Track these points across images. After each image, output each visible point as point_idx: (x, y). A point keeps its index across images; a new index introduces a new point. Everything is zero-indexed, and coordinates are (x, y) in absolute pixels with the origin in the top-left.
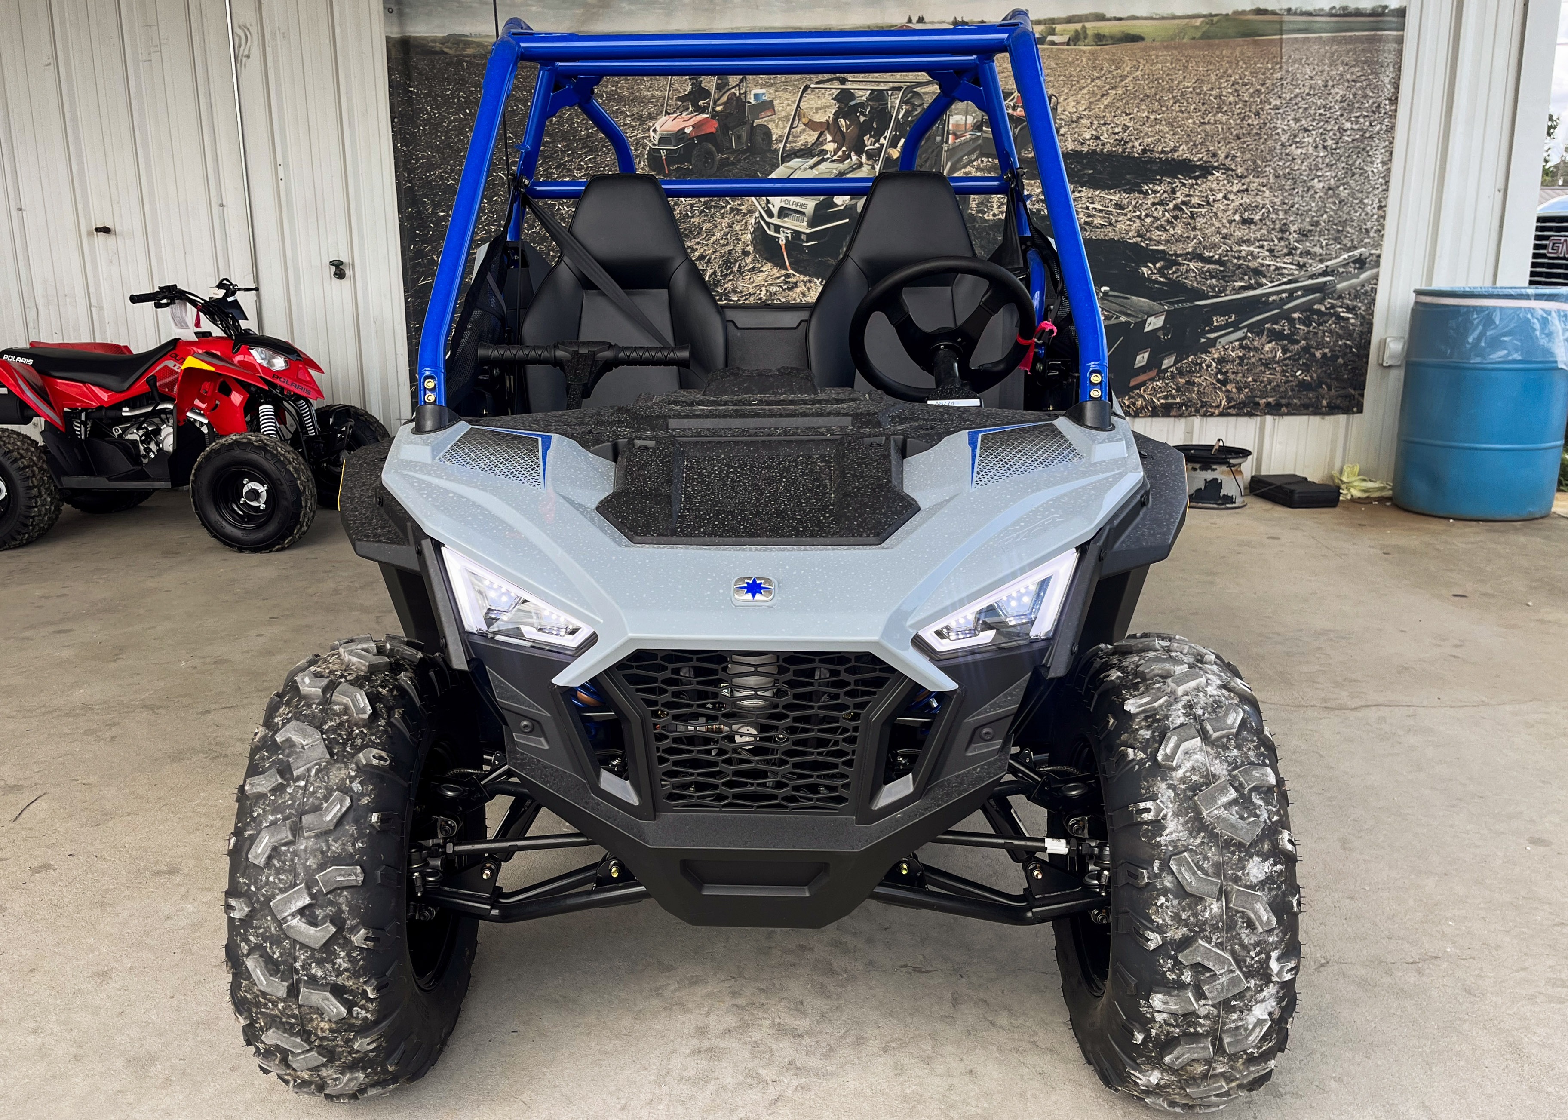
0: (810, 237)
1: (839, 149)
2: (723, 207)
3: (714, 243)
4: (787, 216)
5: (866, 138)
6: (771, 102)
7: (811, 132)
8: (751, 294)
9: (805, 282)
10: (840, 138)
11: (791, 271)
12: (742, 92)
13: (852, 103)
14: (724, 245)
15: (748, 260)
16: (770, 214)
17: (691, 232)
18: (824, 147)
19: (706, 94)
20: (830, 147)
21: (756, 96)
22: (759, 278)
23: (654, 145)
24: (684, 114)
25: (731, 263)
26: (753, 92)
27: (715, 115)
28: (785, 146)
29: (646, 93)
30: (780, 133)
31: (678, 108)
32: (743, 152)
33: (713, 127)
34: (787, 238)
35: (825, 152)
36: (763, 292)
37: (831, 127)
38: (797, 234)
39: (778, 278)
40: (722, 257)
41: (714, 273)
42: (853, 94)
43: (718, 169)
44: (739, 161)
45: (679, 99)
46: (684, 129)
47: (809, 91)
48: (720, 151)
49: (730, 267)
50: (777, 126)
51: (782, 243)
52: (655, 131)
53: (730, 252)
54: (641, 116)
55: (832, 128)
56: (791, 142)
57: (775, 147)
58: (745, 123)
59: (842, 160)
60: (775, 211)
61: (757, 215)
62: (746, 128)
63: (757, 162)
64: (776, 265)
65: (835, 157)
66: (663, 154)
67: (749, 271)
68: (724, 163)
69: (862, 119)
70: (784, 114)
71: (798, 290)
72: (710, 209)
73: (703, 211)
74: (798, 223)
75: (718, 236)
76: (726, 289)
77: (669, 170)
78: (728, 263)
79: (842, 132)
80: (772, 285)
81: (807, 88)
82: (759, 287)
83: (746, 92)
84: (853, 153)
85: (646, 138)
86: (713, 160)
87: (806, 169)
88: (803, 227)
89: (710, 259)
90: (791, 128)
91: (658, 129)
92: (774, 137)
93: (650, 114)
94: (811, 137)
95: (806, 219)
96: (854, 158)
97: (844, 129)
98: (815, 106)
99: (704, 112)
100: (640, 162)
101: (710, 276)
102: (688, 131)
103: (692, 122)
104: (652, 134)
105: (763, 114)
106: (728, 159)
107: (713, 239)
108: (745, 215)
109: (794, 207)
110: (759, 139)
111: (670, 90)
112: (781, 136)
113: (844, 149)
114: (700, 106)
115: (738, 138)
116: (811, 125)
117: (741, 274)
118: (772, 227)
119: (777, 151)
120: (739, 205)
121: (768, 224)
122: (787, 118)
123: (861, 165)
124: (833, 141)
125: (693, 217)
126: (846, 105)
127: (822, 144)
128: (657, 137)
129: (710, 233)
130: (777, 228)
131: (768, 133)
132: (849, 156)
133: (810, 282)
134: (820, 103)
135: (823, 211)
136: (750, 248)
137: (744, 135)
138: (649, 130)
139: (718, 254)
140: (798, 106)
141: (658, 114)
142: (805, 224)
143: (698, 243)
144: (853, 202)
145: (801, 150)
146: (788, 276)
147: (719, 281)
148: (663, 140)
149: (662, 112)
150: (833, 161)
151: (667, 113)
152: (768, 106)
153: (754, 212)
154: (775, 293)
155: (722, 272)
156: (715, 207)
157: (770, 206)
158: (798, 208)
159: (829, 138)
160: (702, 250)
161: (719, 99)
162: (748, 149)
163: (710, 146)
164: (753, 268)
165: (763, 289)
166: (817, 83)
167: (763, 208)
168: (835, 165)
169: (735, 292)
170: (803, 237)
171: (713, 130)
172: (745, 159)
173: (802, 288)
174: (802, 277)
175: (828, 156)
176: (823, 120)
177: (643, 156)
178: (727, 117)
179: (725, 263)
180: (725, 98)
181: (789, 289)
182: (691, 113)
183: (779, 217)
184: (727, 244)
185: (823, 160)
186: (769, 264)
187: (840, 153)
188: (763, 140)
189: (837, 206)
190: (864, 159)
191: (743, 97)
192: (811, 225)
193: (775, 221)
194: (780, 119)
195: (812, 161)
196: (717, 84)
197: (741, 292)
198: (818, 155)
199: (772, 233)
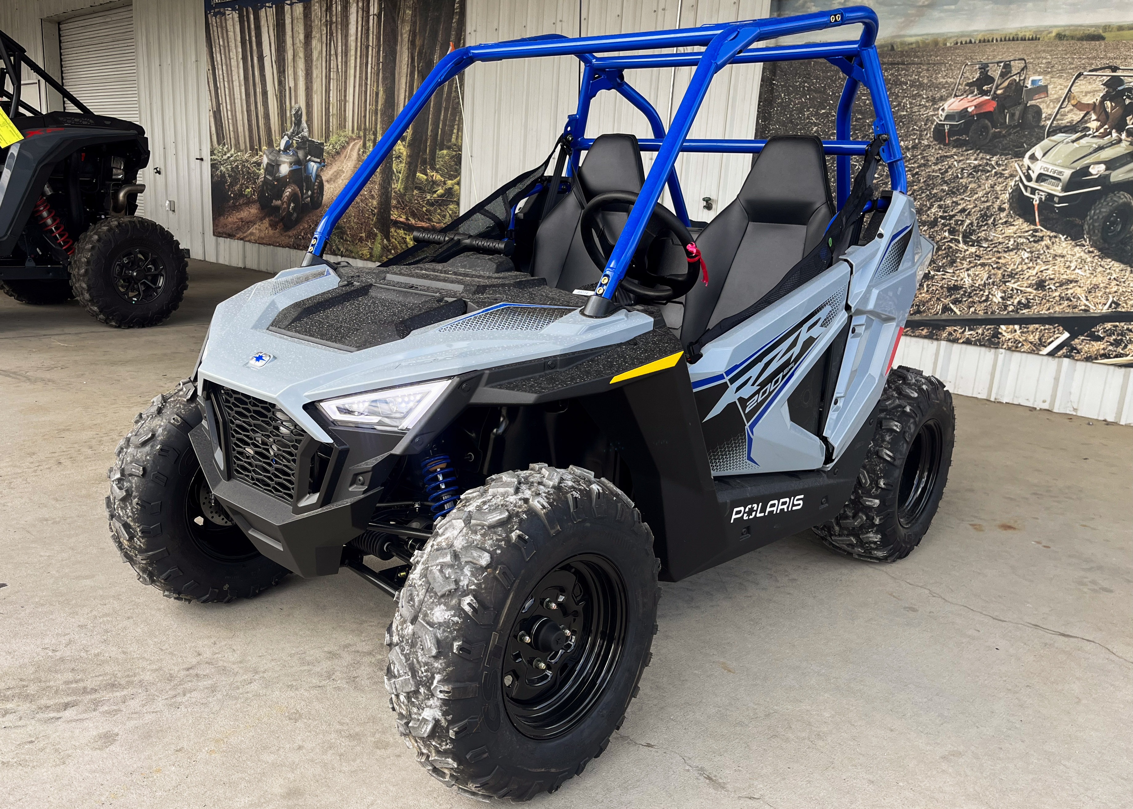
0: (1062, 199)
1: (1101, 126)
2: (989, 171)
3: (976, 200)
4: (1044, 181)
5: (1128, 118)
6: (1046, 87)
7: (1078, 112)
8: (1000, 243)
9: (1051, 238)
10: (1104, 117)
11: (1039, 227)
12: (1022, 78)
13: (1120, 88)
14: (984, 202)
15: (1003, 215)
16: (1029, 179)
17: (958, 190)
18: (1088, 125)
19: (991, 80)
20: (1093, 125)
21: (1033, 82)
22: (1010, 231)
23: (941, 121)
24: (970, 96)
25: (987, 216)
26: (1031, 79)
27: (995, 97)
28: (1052, 123)
29: (941, 80)
30: (1049, 112)
31: (965, 92)
32: (1015, 127)
33: (992, 106)
34: (1041, 199)
35: (1089, 129)
36: (1012, 242)
37: (1099, 108)
38: (1050, 197)
39: (1027, 232)
40: (980, 211)
41: (971, 224)
42: (1122, 80)
43: (990, 141)
44: (1010, 134)
45: (968, 84)
46: (967, 108)
47: (1082, 78)
48: (994, 126)
49: (986, 220)
50: (1048, 106)
51: (1036, 203)
52: (943, 110)
53: (988, 208)
54: (934, 98)
55: (1097, 109)
56: (1058, 120)
57: (1043, 123)
58: (1020, 104)
59: (1103, 136)
60: (1034, 176)
61: (1017, 178)
62: (1020, 108)
63: (1025, 136)
64: (1026, 220)
65: (1097, 134)
66: (947, 128)
67: (1002, 224)
68: (996, 136)
69: (1128, 101)
70: (1055, 96)
71: (1043, 243)
72: (977, 172)
73: (971, 174)
74: (1054, 188)
75: (980, 194)
76: (979, 237)
77: (949, 140)
78: (984, 217)
79: (1106, 112)
80: (1020, 237)
81: (1080, 75)
82: (1009, 238)
83: (1025, 78)
84: (1114, 131)
85: (934, 115)
86: (987, 133)
87: (1068, 143)
88: (1057, 191)
89: (970, 212)
90: (1060, 108)
91: (946, 108)
92: (1044, 116)
93: (942, 96)
94: (1076, 116)
95: (1061, 184)
96: (1115, 134)
97: (1109, 110)
98: (1086, 90)
99: (986, 95)
100: (927, 134)
101: (968, 226)
102: (970, 110)
103: (975, 103)
104: (940, 112)
105: (1037, 96)
106: (1000, 132)
107: (976, 196)
108: (1007, 178)
109: (1051, 174)
110: (1030, 117)
111: (961, 78)
112: (1050, 115)
113: (1106, 126)
114: (984, 90)
115: (1012, 116)
116: (1079, 106)
117: (994, 226)
118: (1029, 189)
119: (1044, 127)
120: (1003, 170)
121: (1026, 187)
122: (1057, 100)
123: (1120, 141)
124: (1097, 120)
125: (962, 178)
126: (1114, 89)
127: (1086, 122)
128: (944, 114)
129: (974, 192)
130: (1033, 191)
131: (1038, 112)
132: (1110, 133)
133: (1056, 237)
134: (1090, 88)
135: (1078, 179)
136: (1006, 206)
137: (1017, 113)
138: (938, 109)
139: (978, 209)
140: (1070, 90)
141: (948, 97)
142: (1059, 188)
143: (963, 199)
144: (1107, 172)
145: (1066, 127)
146: (1036, 231)
147: (974, 231)
148: (948, 117)
149: (951, 95)
150: (1094, 137)
151: (956, 96)
152: (1043, 90)
153: (1015, 176)
154: (1022, 244)
155: (978, 223)
156: (982, 171)
157: (1030, 171)
158: (1055, 175)
159: (1094, 117)
160: (965, 205)
161: (1001, 84)
162: (1019, 125)
163: (987, 121)
164: (1006, 222)
165: (1012, 240)
166: (1090, 71)
167: (1024, 174)
168: (1095, 140)
169: (986, 240)
170: (1056, 199)
171: (992, 109)
172: (1015, 133)
173: (1047, 241)
174: (1048, 233)
175: (1091, 132)
176: (1091, 102)
177: (930, 129)
178: (1005, 99)
179: (982, 216)
180: (1006, 84)
181: (1035, 242)
182: (976, 95)
183: (1037, 181)
184: (987, 201)
185: (1085, 136)
186: (1021, 220)
187: (1102, 130)
188: (1034, 117)
189: (1091, 175)
190: (1124, 136)
191: (1022, 83)
192: (1065, 189)
193: (1032, 184)
194: (1051, 101)
195: (1075, 136)
196: (1002, 72)
197: (992, 241)
198: (1081, 131)
199: (1028, 194)
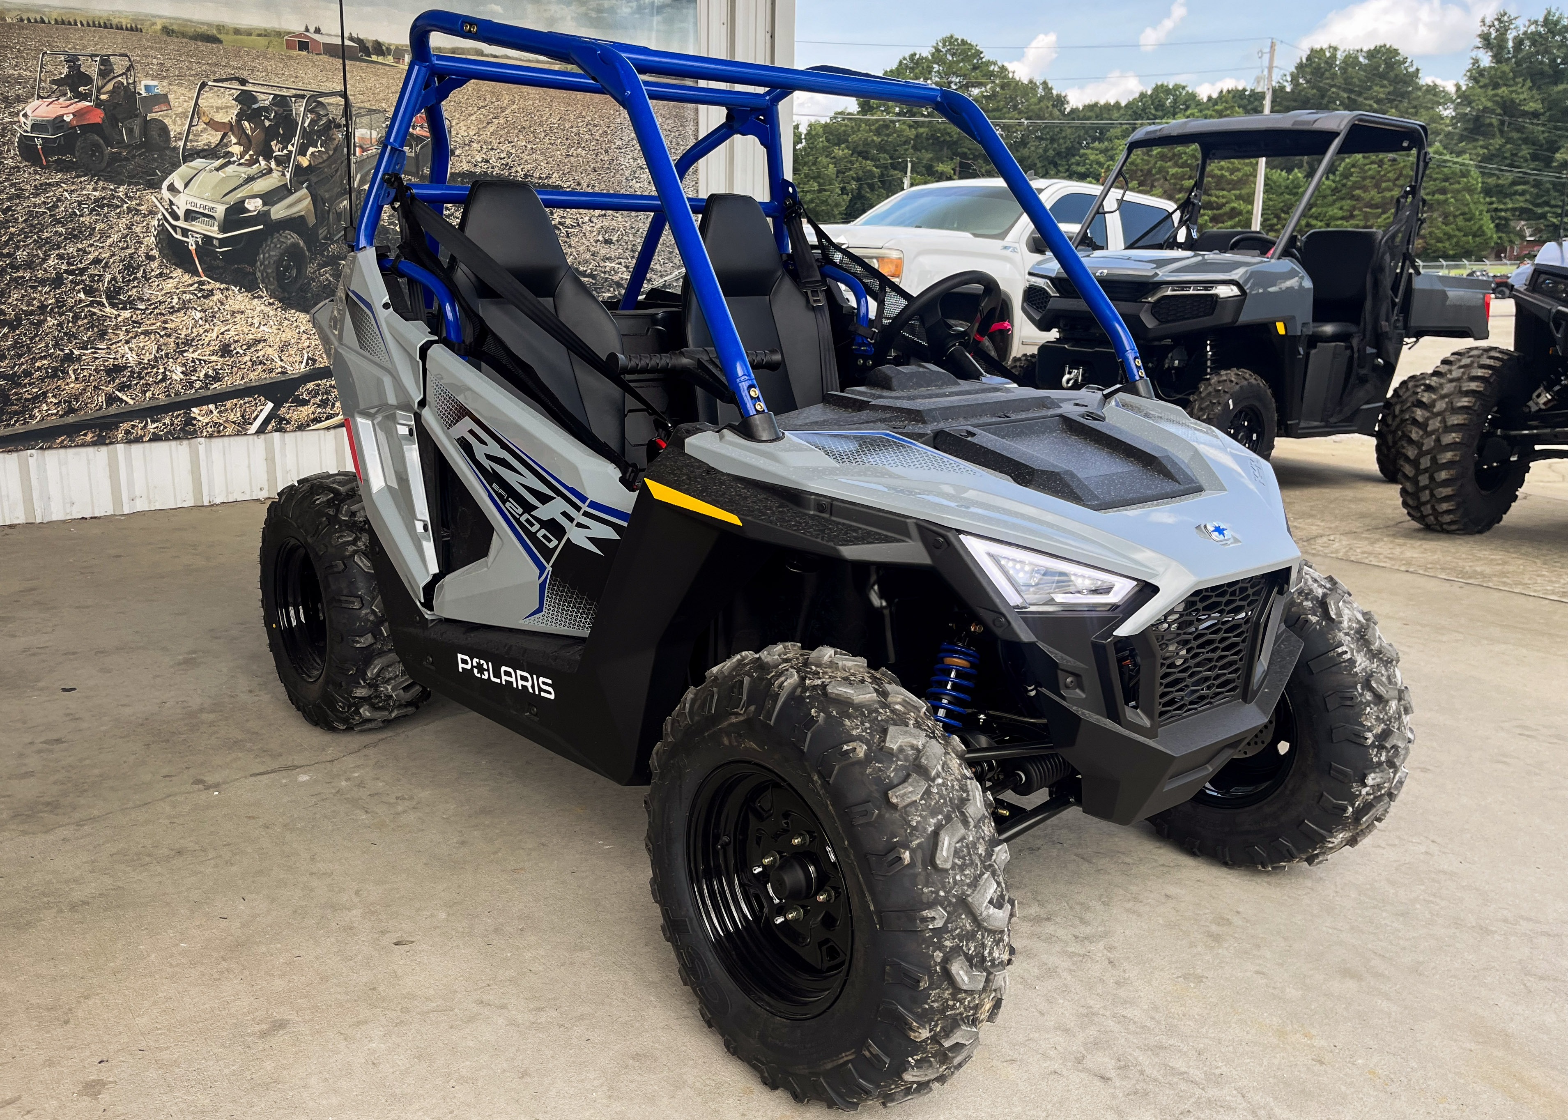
0: (223, 242)
1: (245, 152)
2: (118, 207)
3: (110, 246)
4: (194, 219)
5: (273, 143)
6: (166, 96)
7: (214, 132)
8: (161, 303)
9: (222, 290)
10: (246, 141)
11: (205, 278)
12: (131, 81)
13: (255, 106)
14: (123, 248)
15: (154, 265)
16: (176, 217)
17: (80, 232)
18: (229, 149)
19: (88, 80)
20: (236, 149)
21: (147, 88)
22: (169, 285)
23: (27, 132)
24: (62, 99)
25: (134, 268)
26: (143, 83)
27: (99, 104)
28: (185, 145)
29: (11, 72)
30: (178, 130)
31: (53, 92)
32: (138, 147)
33: (98, 117)
34: (197, 243)
35: (229, 154)
36: (175, 300)
37: (234, 128)
38: (207, 239)
39: (191, 285)
40: (122, 261)
41: (114, 279)
42: (255, 97)
43: (108, 165)
44: (134, 157)
45: (53, 82)
46: (62, 116)
47: (207, 89)
48: (109, 144)
49: (133, 273)
50: (174, 122)
51: (193, 248)
52: (25, 115)
53: (131, 256)
54: (7, 98)
55: (235, 129)
56: (191, 141)
57: (174, 144)
58: (137, 116)
59: (251, 163)
60: (181, 213)
61: (160, 216)
62: (138, 121)
63: (154, 160)
64: (187, 271)
65: (242, 161)
66: (39, 142)
67: (156, 277)
68: (115, 158)
69: (267, 123)
70: (180, 110)
71: (215, 298)
72: (102, 207)
73: (93, 210)
74: (208, 228)
75: (115, 237)
76: (130, 296)
77: (47, 161)
78: (130, 268)
79: (247, 135)
80: (184, 292)
81: (203, 85)
82: (170, 294)
83: (135, 82)
84: (261, 158)
85: (15, 123)
86: (102, 153)
87: (211, 171)
88: (214, 231)
89: (107, 263)
90: (190, 126)
91: (29, 113)
92: (172, 134)
93: (18, 96)
94: (213, 138)
95: (216, 224)
96: (263, 163)
97: (249, 132)
98: (215, 105)
99: (85, 99)
100: (9, 150)
101: (109, 282)
102: (67, 119)
103: (73, 109)
104: (22, 119)
105: (156, 108)
106: (120, 153)
107: (110, 241)
108: (145, 216)
109: (201, 210)
110: (155, 134)
111: (41, 72)
112: (180, 134)
113: (251, 152)
114: (80, 93)
115: (130, 131)
116: (212, 124)
117: (147, 280)
118: (179, 230)
119: (175, 149)
120: (138, 205)
121: (174, 228)
122: (184, 115)
123: (270, 171)
124: (238, 143)
125: (82, 216)
126: (249, 108)
127: (226, 146)
128: (29, 123)
129: (104, 235)
130: (185, 232)
131: (164, 130)
132: (257, 161)
133: (227, 289)
134: (219, 102)
135: (234, 217)
136: (155, 253)
137: (137, 129)
138: (18, 114)
139: (117, 257)
140: (196, 103)
141: (28, 97)
142: (216, 228)
143: (91, 245)
144: (266, 208)
145: (203, 150)
146: (201, 283)
147: (120, 288)
148: (35, 127)
149: (33, 95)
150: (240, 164)
151: (40, 97)
152: (162, 99)
153: (156, 213)
154: (189, 301)
155: (123, 278)
156: (109, 206)
157: (174, 207)
158: (206, 212)
159: (234, 140)
160: (97, 253)
161: (103, 87)
162: (142, 145)
163: (97, 138)
164: (161, 274)
165: (175, 297)
166: (215, 81)
167: (167, 210)
168: (242, 169)
169: (141, 299)
170: (215, 242)
171: (99, 120)
172: (140, 155)
173: (218, 296)
174: (218, 285)
175: (235, 159)
176: (226, 121)
177: (12, 143)
178: (115, 108)
179: (126, 268)
180: (110, 86)
181: (205, 297)
182: (70, 99)
183: (186, 220)
184: (127, 247)
185: (229, 163)
186: (179, 270)
187: (247, 157)
188: (160, 136)
189: (249, 211)
190: (273, 165)
191: (131, 87)
192: (223, 229)
193: (181, 224)
194: (177, 115)
195: (218, 163)
196: (100, 69)
197: (149, 300)
198: (224, 157)
199: (179, 237)
